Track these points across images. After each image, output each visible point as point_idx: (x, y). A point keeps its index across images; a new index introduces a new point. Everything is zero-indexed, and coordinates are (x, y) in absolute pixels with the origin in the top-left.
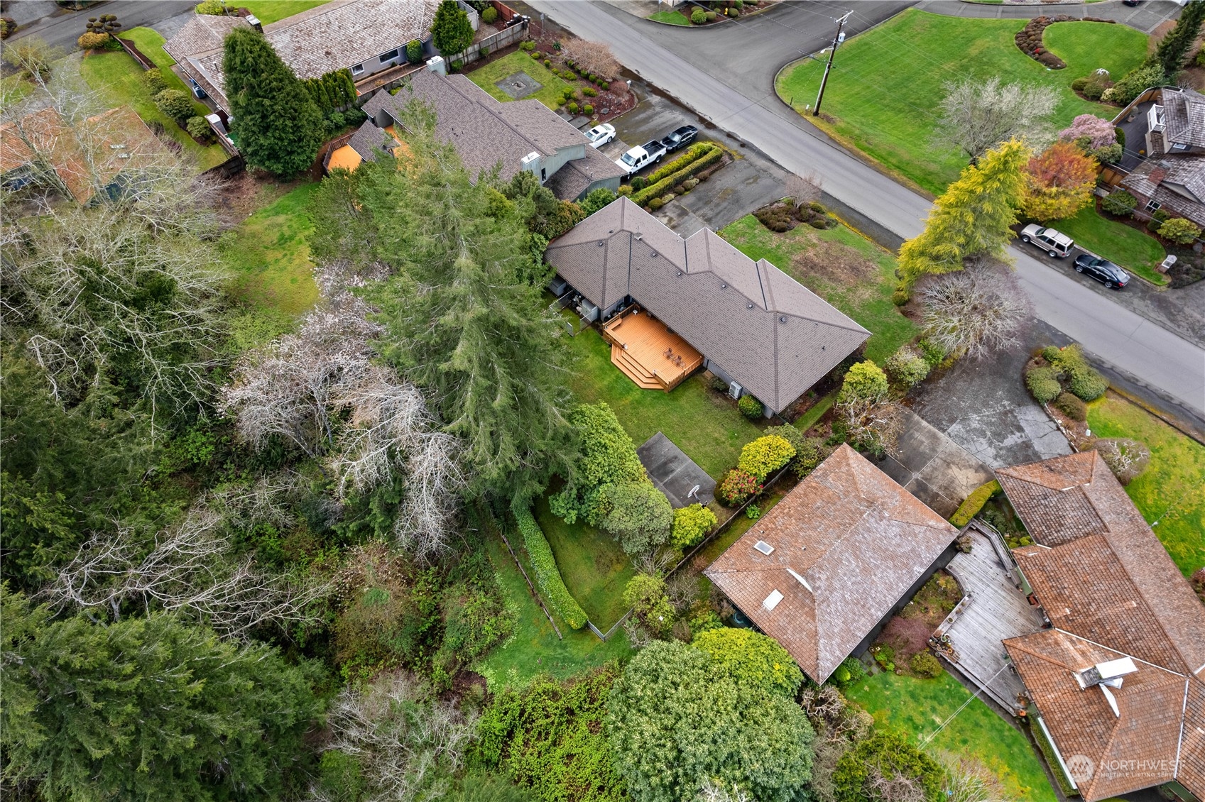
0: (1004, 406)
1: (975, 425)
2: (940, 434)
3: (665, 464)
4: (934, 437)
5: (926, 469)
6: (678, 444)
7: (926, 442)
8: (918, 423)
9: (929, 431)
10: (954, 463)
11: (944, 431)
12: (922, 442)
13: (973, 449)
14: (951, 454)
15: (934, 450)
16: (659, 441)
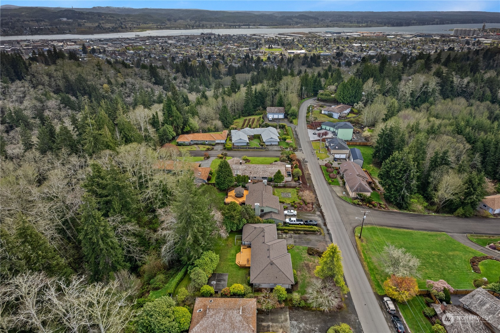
0: (315, 329)
1: (301, 326)
2: (289, 321)
3: (221, 280)
4: (286, 320)
5: (274, 324)
6: (229, 278)
7: (283, 319)
8: (287, 314)
9: (287, 318)
10: (283, 329)
11: (290, 320)
12: (282, 318)
13: (293, 330)
14: (285, 327)
15: (282, 322)
16: (226, 275)
